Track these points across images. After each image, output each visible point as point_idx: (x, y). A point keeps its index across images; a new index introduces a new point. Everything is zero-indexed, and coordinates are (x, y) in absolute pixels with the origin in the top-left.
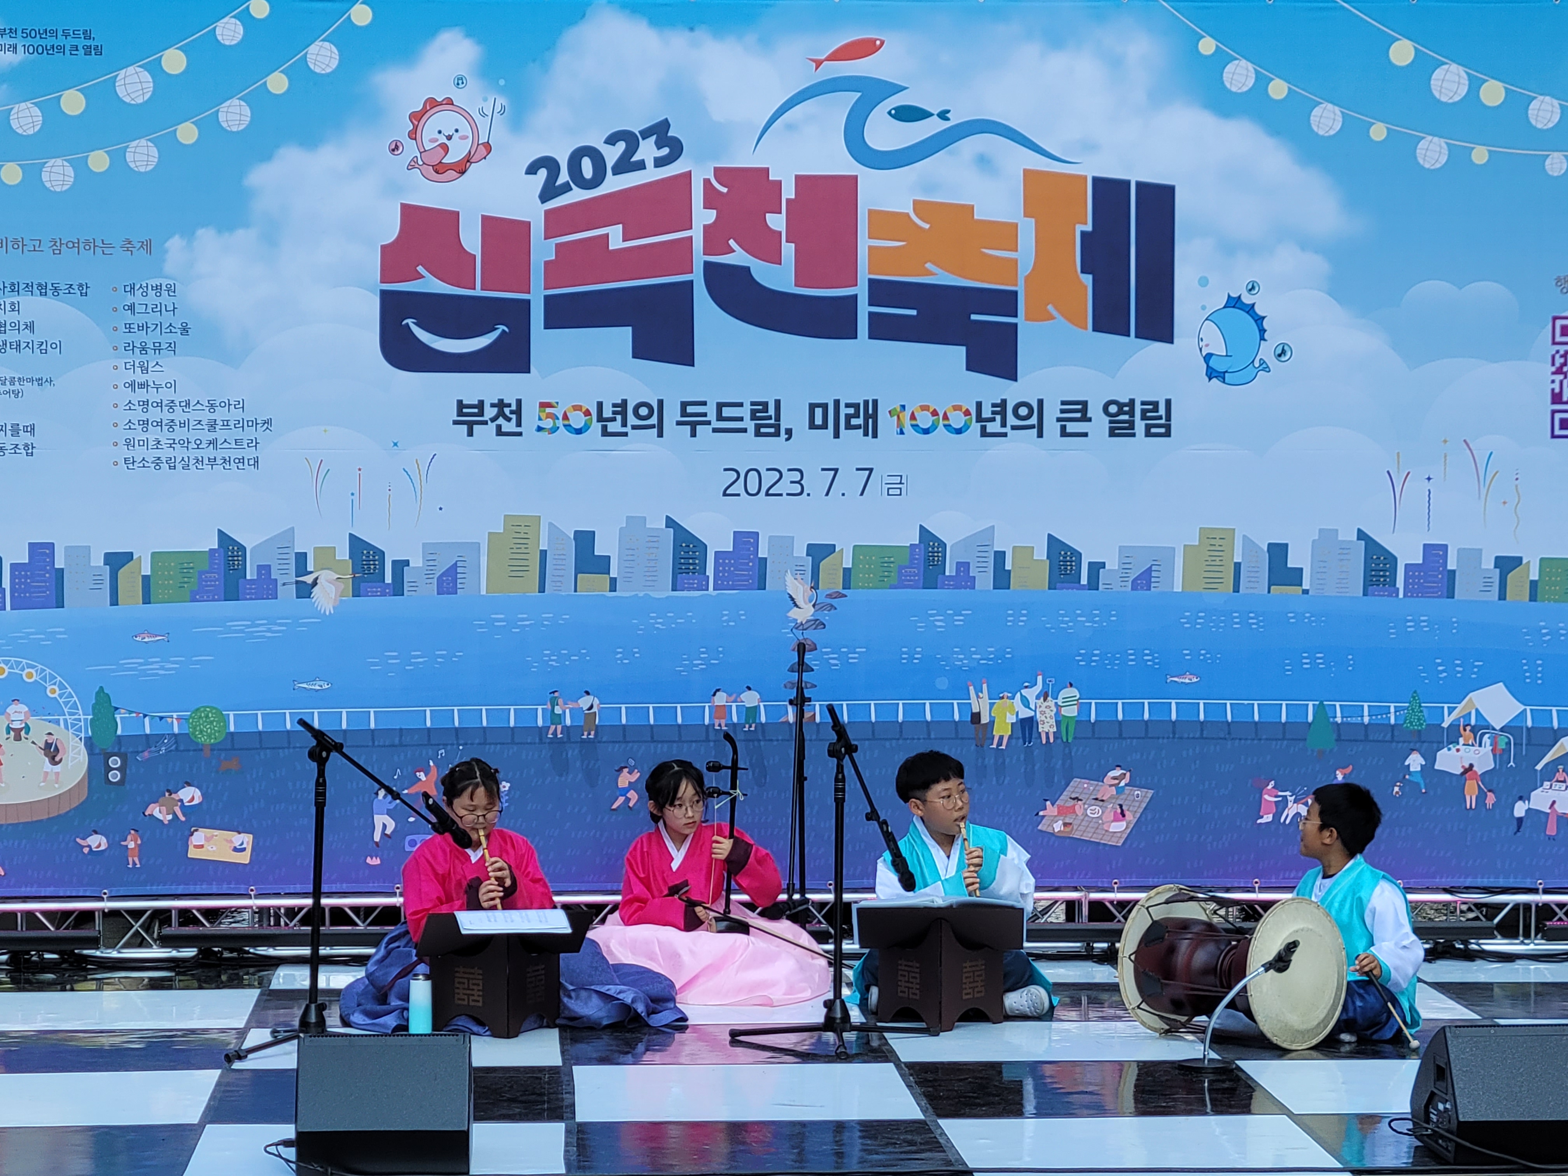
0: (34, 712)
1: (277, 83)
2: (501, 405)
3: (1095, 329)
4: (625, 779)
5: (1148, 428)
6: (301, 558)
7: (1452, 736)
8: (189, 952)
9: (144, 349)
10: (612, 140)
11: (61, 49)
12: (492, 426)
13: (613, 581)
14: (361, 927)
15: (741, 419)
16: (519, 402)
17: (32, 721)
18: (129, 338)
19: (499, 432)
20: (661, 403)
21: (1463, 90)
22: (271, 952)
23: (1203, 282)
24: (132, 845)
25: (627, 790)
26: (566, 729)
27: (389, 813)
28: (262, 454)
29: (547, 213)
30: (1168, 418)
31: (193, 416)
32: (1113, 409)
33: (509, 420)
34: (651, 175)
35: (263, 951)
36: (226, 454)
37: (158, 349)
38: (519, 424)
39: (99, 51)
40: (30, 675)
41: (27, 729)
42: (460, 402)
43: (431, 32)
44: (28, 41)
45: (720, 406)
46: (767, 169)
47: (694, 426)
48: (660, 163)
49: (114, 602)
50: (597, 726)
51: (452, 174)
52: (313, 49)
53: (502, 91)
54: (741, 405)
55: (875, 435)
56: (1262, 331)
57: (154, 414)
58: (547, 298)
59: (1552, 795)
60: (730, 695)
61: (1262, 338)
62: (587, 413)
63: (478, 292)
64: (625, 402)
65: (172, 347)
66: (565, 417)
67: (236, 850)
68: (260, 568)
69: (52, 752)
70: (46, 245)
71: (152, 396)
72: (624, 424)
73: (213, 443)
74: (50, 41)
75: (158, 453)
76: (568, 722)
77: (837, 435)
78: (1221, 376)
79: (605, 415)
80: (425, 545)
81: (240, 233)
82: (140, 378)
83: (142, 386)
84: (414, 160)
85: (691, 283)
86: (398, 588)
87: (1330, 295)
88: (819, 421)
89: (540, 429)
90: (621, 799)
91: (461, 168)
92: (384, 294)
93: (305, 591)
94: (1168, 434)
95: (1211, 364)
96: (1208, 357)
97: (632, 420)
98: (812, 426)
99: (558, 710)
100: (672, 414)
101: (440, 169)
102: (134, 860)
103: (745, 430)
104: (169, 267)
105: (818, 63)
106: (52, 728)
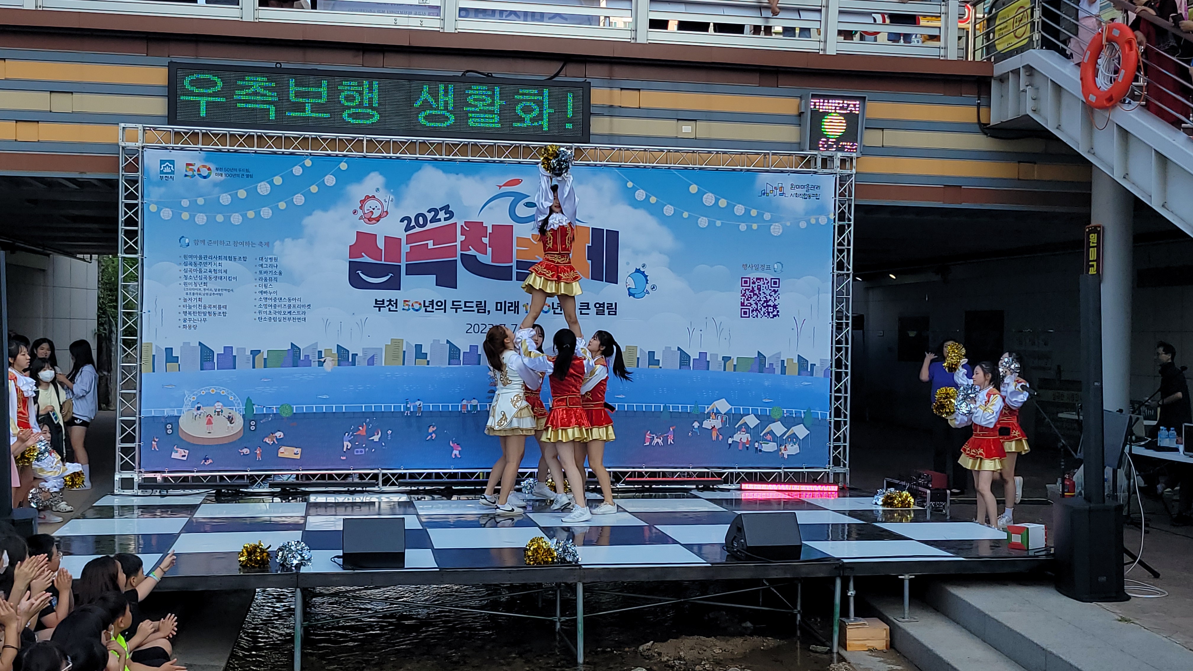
0: (224, 405)
1: (314, 189)
2: (390, 301)
3: (592, 279)
4: (431, 430)
5: (609, 312)
6: (320, 352)
7: (708, 415)
8: (279, 490)
9: (266, 280)
10: (429, 211)
11: (238, 175)
12: (387, 308)
13: (428, 361)
14: (339, 480)
15: (472, 307)
16: (396, 300)
17: (224, 409)
18: (261, 276)
19: (390, 310)
20: (445, 301)
21: (713, 202)
22: (307, 489)
23: (628, 264)
24: (258, 452)
25: (431, 434)
26: (411, 412)
27: (349, 441)
28: (306, 316)
29: (407, 235)
30: (616, 309)
31: (283, 303)
32: (598, 306)
33: (393, 306)
34: (443, 223)
35: (303, 489)
36: (294, 316)
37: (271, 279)
38: (396, 307)
39: (251, 176)
40: (223, 392)
41: (222, 411)
42: (376, 300)
43: (369, 173)
44: (227, 172)
45: (466, 302)
46: (482, 223)
47: (456, 309)
48: (446, 219)
49: (254, 367)
50: (422, 412)
51: (374, 221)
52: (326, 177)
53: (393, 193)
54: (472, 302)
55: (518, 313)
56: (647, 280)
57: (269, 302)
58: (407, 265)
59: (741, 436)
60: (467, 400)
61: (647, 283)
62: (420, 304)
63: (383, 262)
64: (433, 301)
65: (276, 279)
66: (412, 305)
67: (295, 454)
68: (305, 356)
69: (230, 419)
70: (232, 243)
71: (268, 296)
72: (433, 308)
73: (290, 312)
74: (235, 173)
75: (270, 316)
76: (412, 410)
77: (505, 313)
78: (633, 295)
79: (426, 305)
80: (363, 349)
81: (300, 240)
82: (264, 290)
83: (265, 292)
84: (362, 216)
85: (456, 260)
86: (353, 363)
87: (669, 268)
88: (499, 308)
89: (403, 309)
90: (430, 437)
91: (378, 219)
92: (350, 262)
93: (321, 364)
94: (615, 314)
95: (631, 290)
96: (629, 289)
97: (435, 307)
98: (497, 310)
99: (408, 406)
100: (449, 305)
101: (370, 219)
102: (259, 457)
103: (474, 311)
104: (275, 252)
105: (500, 187)
106: (230, 411)
